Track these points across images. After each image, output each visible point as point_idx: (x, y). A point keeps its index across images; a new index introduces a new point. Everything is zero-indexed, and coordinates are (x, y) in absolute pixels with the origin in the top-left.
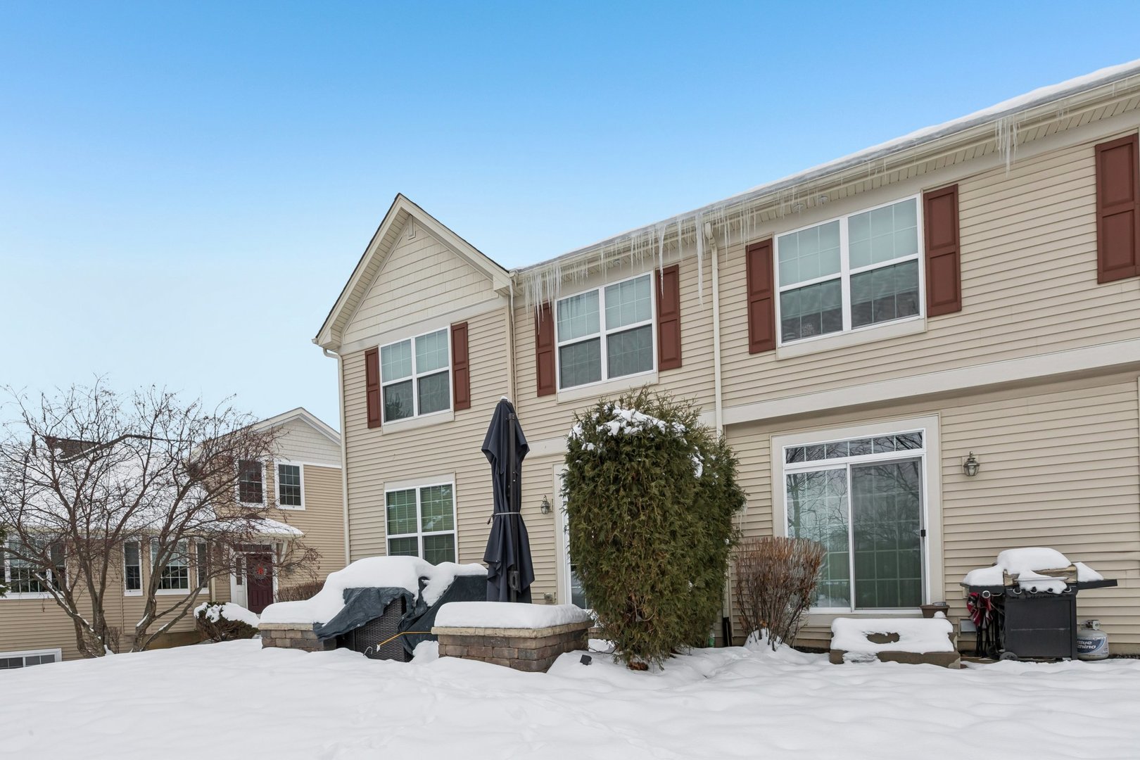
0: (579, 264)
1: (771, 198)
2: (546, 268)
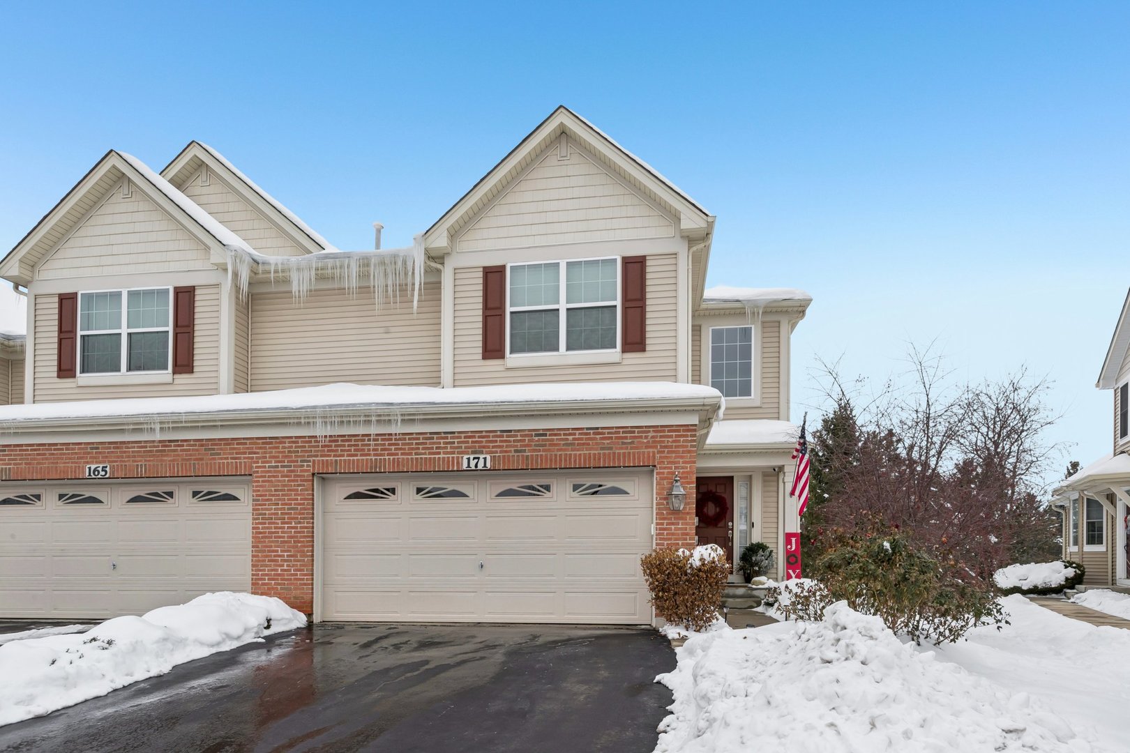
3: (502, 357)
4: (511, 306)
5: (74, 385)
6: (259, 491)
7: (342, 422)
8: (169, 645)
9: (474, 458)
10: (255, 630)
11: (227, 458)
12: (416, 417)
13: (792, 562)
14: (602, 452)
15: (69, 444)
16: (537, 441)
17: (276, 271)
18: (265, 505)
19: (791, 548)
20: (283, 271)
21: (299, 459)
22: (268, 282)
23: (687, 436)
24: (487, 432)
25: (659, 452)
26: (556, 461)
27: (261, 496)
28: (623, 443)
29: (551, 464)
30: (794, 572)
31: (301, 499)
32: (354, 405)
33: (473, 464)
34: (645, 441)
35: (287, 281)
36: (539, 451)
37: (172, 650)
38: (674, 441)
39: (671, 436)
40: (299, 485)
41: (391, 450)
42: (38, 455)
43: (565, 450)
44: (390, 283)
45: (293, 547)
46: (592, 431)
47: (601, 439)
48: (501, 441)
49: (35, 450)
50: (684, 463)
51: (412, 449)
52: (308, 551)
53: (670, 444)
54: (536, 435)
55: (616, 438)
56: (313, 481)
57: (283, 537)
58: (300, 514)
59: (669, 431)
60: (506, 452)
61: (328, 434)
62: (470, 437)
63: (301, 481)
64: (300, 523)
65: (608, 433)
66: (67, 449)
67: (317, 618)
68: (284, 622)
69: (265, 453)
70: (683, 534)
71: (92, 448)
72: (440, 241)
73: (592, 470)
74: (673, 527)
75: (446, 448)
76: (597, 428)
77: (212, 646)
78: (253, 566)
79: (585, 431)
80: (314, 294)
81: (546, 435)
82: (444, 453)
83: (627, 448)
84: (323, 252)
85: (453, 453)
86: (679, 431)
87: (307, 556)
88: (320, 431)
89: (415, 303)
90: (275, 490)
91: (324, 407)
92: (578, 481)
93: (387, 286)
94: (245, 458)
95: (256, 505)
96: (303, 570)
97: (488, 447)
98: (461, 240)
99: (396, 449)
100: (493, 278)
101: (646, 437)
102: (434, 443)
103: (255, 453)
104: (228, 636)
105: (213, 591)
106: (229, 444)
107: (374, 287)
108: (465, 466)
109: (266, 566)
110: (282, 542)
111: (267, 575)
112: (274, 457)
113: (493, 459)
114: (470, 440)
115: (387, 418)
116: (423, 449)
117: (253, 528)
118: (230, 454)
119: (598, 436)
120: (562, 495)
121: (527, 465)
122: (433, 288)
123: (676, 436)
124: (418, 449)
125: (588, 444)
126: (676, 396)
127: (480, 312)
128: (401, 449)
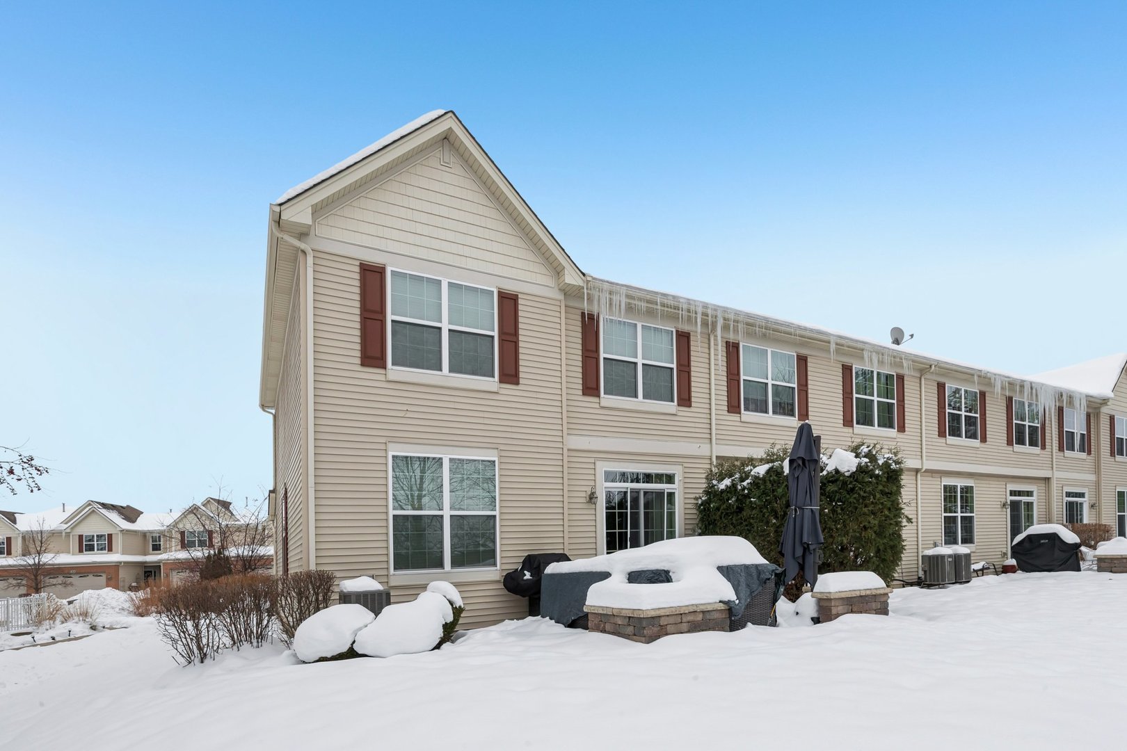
0: (640, 299)
1: (753, 321)
2: (614, 288)
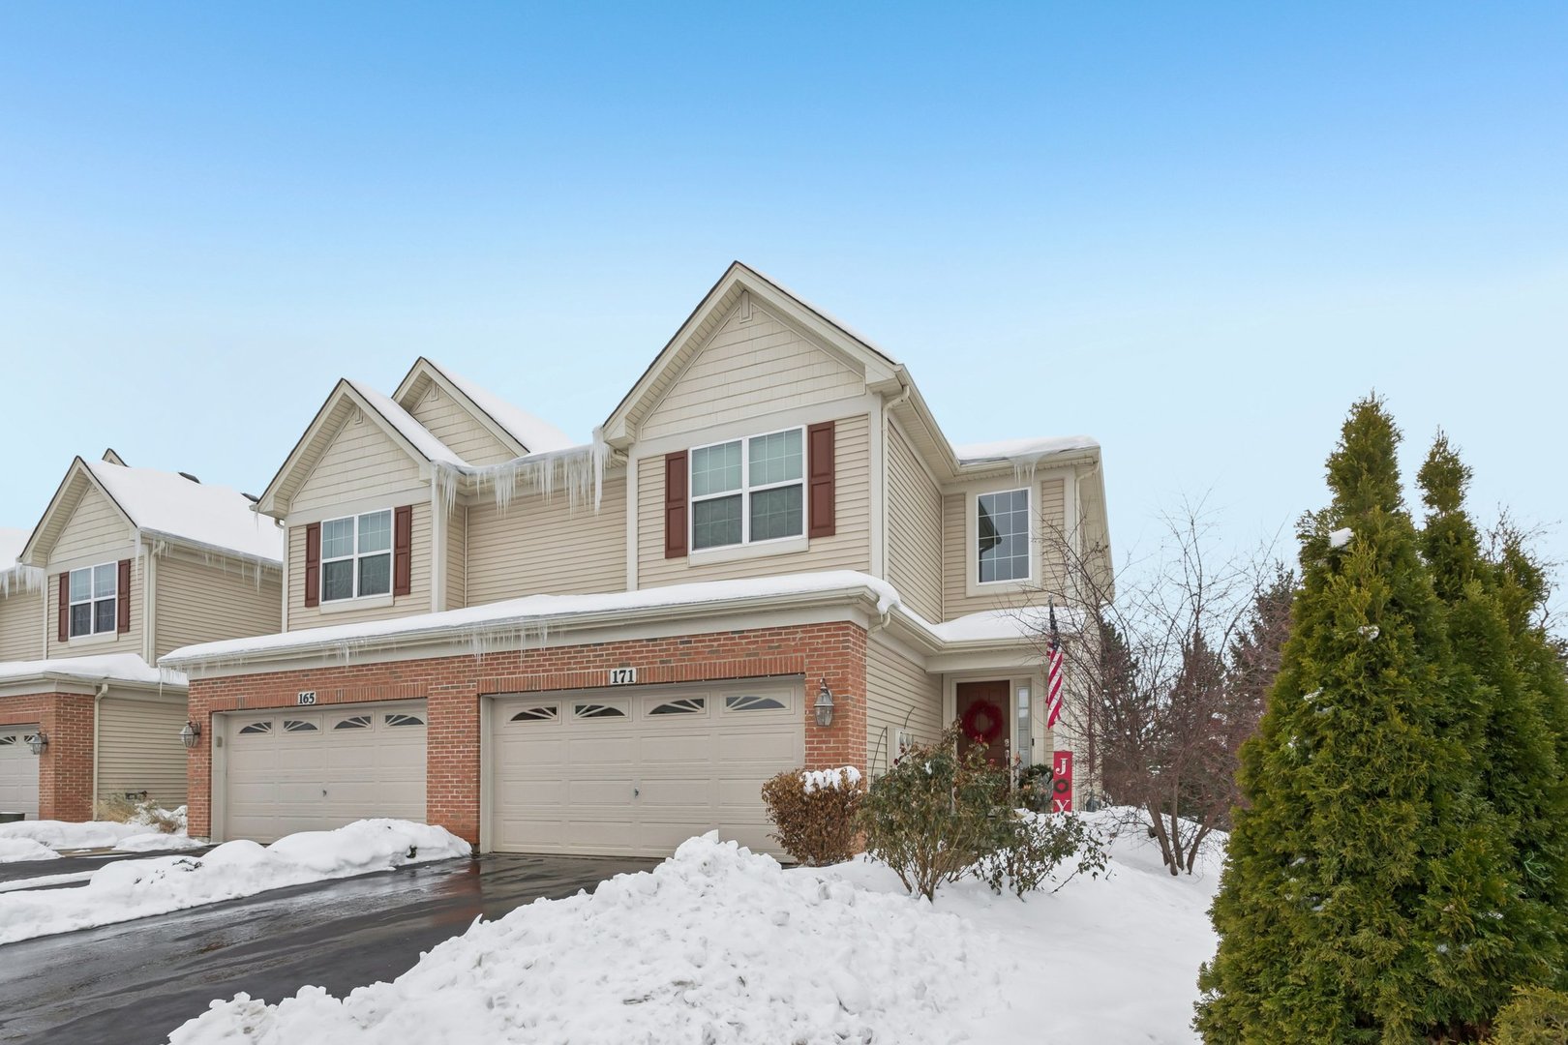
3: (685, 554)
4: (693, 496)
5: (317, 613)
6: (433, 714)
7: (496, 639)
8: (269, 870)
9: (621, 672)
10: (390, 858)
11: (407, 681)
12: (560, 630)
13: (1061, 789)
14: (747, 659)
15: (286, 672)
16: (682, 650)
17: (482, 483)
18: (438, 728)
19: (1060, 772)
20: (488, 481)
21: (466, 679)
22: (474, 494)
23: (838, 635)
24: (633, 641)
25: (807, 656)
26: (700, 673)
27: (434, 719)
28: (771, 648)
29: (696, 676)
30: (1063, 803)
31: (468, 722)
32: (505, 619)
33: (619, 677)
34: (793, 644)
35: (492, 492)
36: (684, 660)
37: (273, 875)
38: (824, 643)
39: (821, 637)
40: (466, 707)
41: (545, 666)
42: (265, 684)
43: (711, 658)
44: (583, 482)
45: (461, 772)
46: (737, 635)
47: (748, 643)
48: (647, 652)
49: (262, 679)
50: (835, 668)
51: (564, 664)
52: (473, 777)
53: (820, 646)
54: (682, 643)
55: (763, 641)
56: (479, 702)
57: (453, 762)
58: (467, 737)
59: (819, 631)
60: (652, 663)
61: (484, 653)
62: (617, 648)
63: (468, 702)
64: (467, 747)
65: (754, 637)
66: (286, 677)
67: (484, 849)
68: (434, 851)
69: (438, 674)
70: (836, 754)
71: (304, 676)
72: (620, 431)
73: (738, 681)
74: (824, 746)
75: (595, 661)
76: (743, 632)
77: (327, 872)
78: (428, 792)
79: (730, 635)
80: (516, 502)
81: (690, 642)
82: (594, 667)
83: (773, 654)
84: (529, 455)
85: (602, 667)
86: (829, 630)
87: (473, 782)
88: (477, 649)
89: (597, 504)
90: (447, 713)
91: (479, 623)
92: (733, 694)
93: (580, 487)
94: (421, 680)
95: (431, 728)
96: (469, 797)
97: (635, 659)
98: (646, 426)
99: (550, 665)
100: (676, 463)
101: (794, 639)
102: (584, 657)
103: (430, 675)
104: (348, 863)
105: (368, 818)
106: (409, 666)
107: (568, 489)
108: (612, 682)
109: (439, 792)
110: (453, 767)
111: (439, 802)
112: (445, 678)
113: (639, 671)
114: (618, 651)
115: (535, 632)
116: (575, 663)
117: (429, 753)
118: (410, 676)
119: (744, 641)
120: (716, 708)
121: (672, 677)
122: (615, 485)
123: (827, 636)
124: (570, 663)
125: (734, 651)
126: (815, 589)
127: (663, 506)
128: (554, 664)
